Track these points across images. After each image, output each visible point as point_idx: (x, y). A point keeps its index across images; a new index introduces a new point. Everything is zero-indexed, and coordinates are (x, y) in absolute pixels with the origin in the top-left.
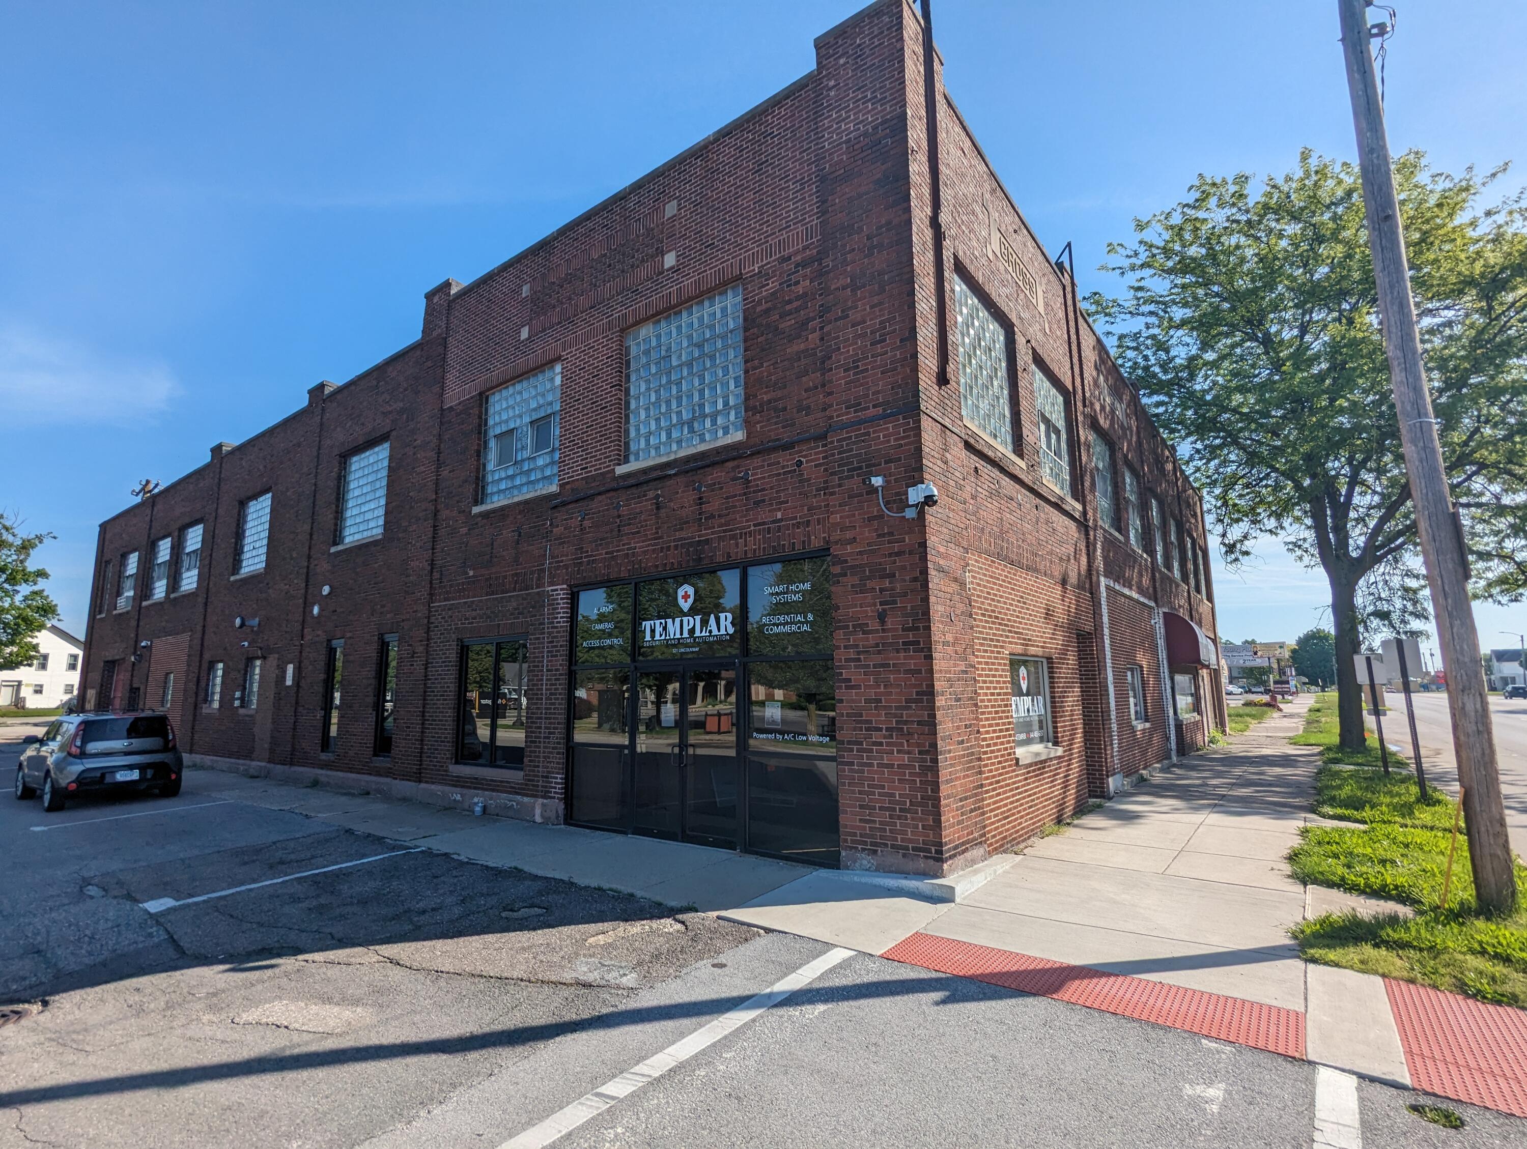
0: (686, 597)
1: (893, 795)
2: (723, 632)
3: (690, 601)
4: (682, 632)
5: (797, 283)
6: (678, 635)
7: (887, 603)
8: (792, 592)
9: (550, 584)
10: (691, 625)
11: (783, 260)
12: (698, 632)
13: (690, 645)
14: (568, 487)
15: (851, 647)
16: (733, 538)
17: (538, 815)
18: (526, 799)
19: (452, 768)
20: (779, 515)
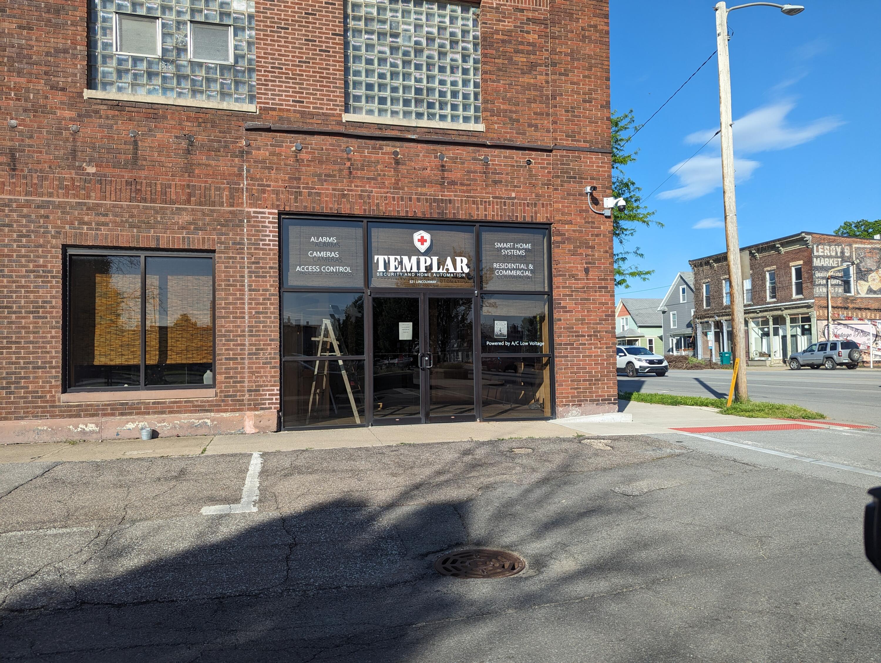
0: (422, 241)
1: (591, 372)
3: (427, 245)
4: (418, 268)
5: (528, 33)
6: (415, 270)
7: (590, 263)
8: (517, 249)
9: (251, 205)
10: (428, 263)
11: (517, 9)
12: (435, 269)
13: (425, 278)
14: (274, 113)
15: (567, 287)
16: (474, 203)
17: (249, 427)
18: (224, 415)
19: (65, 397)
20: (513, 195)
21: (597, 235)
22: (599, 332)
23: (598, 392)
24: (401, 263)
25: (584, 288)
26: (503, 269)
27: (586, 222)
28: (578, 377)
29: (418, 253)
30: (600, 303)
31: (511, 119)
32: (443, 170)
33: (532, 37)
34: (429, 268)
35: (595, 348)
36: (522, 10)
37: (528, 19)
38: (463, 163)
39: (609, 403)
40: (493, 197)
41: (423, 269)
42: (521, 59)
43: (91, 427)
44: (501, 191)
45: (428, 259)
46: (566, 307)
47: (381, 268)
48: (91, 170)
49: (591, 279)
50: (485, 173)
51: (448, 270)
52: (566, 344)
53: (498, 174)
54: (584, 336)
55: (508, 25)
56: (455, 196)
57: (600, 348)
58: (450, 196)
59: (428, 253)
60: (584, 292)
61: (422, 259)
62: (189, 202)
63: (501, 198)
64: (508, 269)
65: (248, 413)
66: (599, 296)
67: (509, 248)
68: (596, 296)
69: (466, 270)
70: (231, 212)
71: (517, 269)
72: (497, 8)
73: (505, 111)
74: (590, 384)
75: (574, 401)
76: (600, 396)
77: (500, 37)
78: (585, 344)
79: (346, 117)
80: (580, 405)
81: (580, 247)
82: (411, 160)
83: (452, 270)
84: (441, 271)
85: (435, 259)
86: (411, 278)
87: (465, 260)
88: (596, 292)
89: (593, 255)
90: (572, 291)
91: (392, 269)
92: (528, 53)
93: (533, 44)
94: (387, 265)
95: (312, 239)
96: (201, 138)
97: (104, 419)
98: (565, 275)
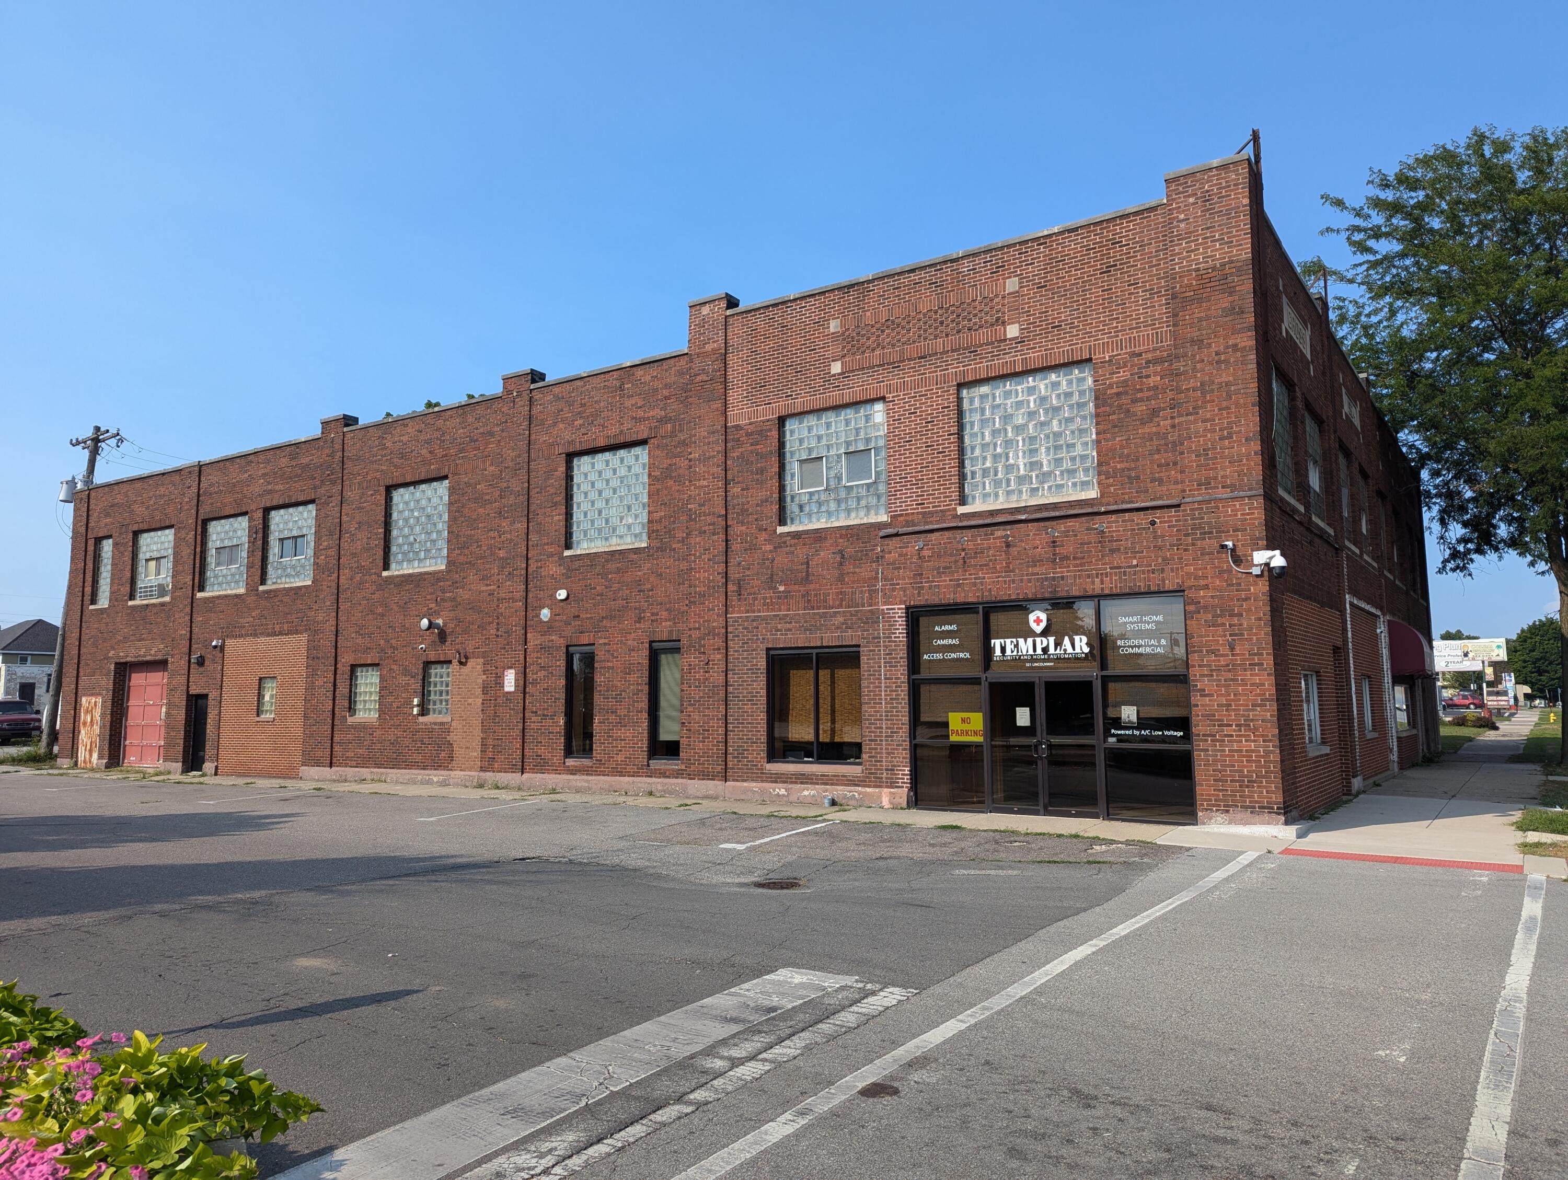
0: (1038, 621)
1: (1242, 771)
2: (1078, 650)
3: (1043, 625)
4: (1035, 650)
5: (1148, 376)
6: (1031, 652)
7: (1236, 635)
8: (1145, 622)
9: (885, 603)
10: (1045, 645)
11: (1134, 354)
12: (1052, 650)
13: (1044, 660)
14: (901, 519)
15: (1204, 666)
16: (1089, 577)
17: (886, 802)
18: (868, 790)
19: (769, 766)
20: (1135, 562)
21: (1246, 599)
22: (1252, 720)
23: (1253, 797)
24: (1017, 646)
25: (1228, 665)
26: (1129, 647)
27: (1229, 585)
28: (1224, 776)
29: (1032, 634)
30: (1252, 685)
31: (1129, 477)
32: (1054, 547)
33: (1154, 380)
34: (1045, 650)
35: (1246, 741)
36: (1140, 355)
37: (1148, 362)
38: (1076, 535)
39: (1269, 812)
40: (1111, 568)
41: (1039, 651)
42: (1140, 408)
43: (783, 792)
44: (1118, 560)
45: (1044, 639)
46: (1204, 690)
47: (998, 652)
48: (782, 588)
49: (1238, 655)
50: (1100, 542)
51: (1065, 650)
52: (1204, 735)
53: (1116, 541)
54: (1231, 725)
55: (1123, 374)
56: (1068, 572)
57: (1254, 741)
58: (1062, 572)
59: (1045, 633)
60: (1229, 671)
61: (1038, 640)
62: (841, 606)
63: (1120, 567)
64: (1135, 646)
65: (886, 790)
66: (1251, 675)
67: (1135, 623)
68: (1246, 675)
69: (1086, 650)
70: (871, 611)
71: (1145, 646)
72: (1110, 361)
73: (1123, 470)
74: (1240, 786)
75: (1219, 806)
76: (1257, 802)
77: (1115, 390)
78: (1232, 736)
79: (961, 510)
80: (1227, 811)
81: (1220, 616)
82: (1022, 541)
83: (1070, 650)
84: (1058, 651)
85: (1052, 640)
86: (1029, 661)
87: (1085, 639)
88: (1245, 670)
89: (1241, 625)
90: (1211, 671)
91: (1008, 652)
92: (1148, 399)
93: (1155, 388)
94: (1003, 650)
95: (936, 628)
96: (850, 551)
97: (790, 786)
98: (1201, 651)
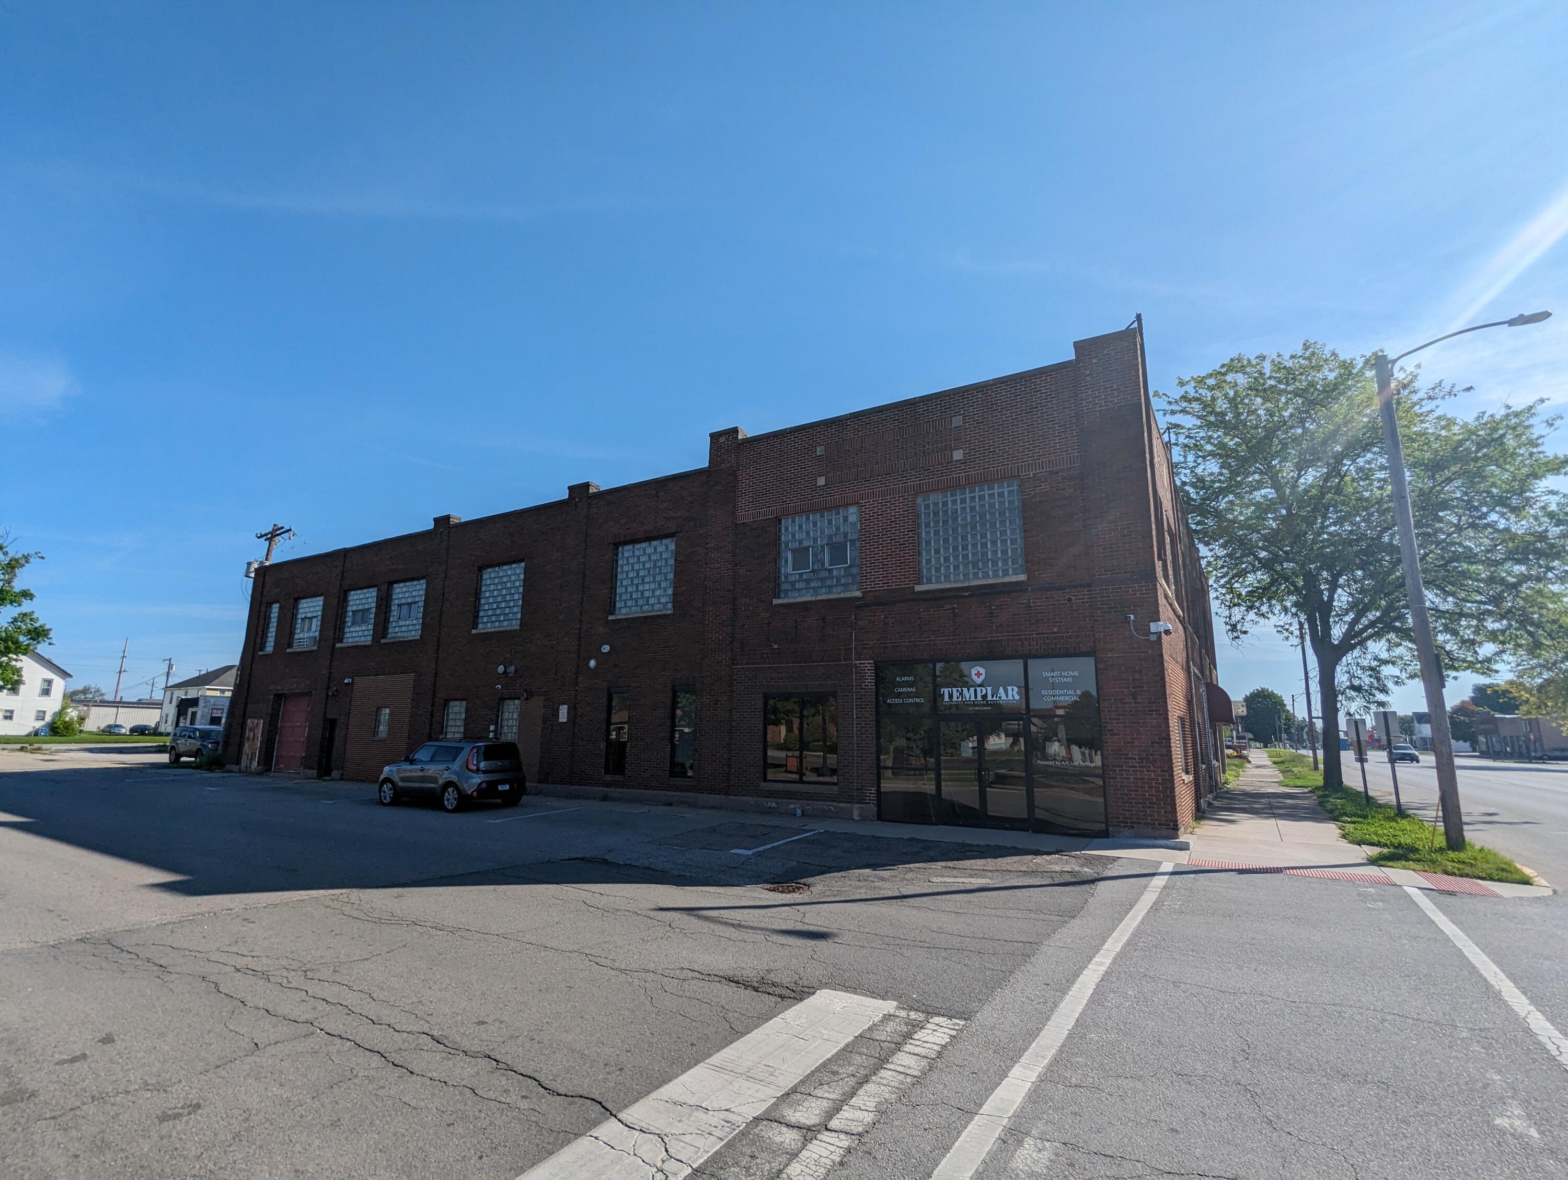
0: (978, 674)
1: (1144, 795)
2: (1010, 697)
3: (982, 677)
4: (976, 697)
5: (1064, 489)
6: (973, 698)
7: (1138, 687)
8: (1065, 676)
9: (857, 659)
10: (984, 693)
11: (1053, 473)
12: (989, 698)
13: (984, 705)
14: (871, 594)
15: (1113, 711)
16: (1019, 640)
17: (856, 815)
18: (842, 805)
19: (763, 785)
20: (1055, 630)
21: (1144, 660)
23: (1153, 816)
24: (961, 694)
25: (1132, 711)
27: (1130, 648)
28: (1129, 798)
29: (976, 685)
30: (1151, 726)
31: (1050, 565)
33: (1069, 492)
34: (985, 697)
35: (1147, 771)
36: (1057, 473)
37: (1064, 478)
38: (1009, 608)
39: (1167, 829)
40: (1036, 634)
41: (979, 698)
43: (774, 805)
44: (1042, 628)
45: (984, 690)
46: (1113, 732)
47: (946, 698)
48: (776, 646)
49: (1138, 703)
50: (1028, 614)
51: (1001, 698)
52: (1113, 766)
53: (1041, 613)
54: (1135, 758)
55: (1045, 487)
57: (1154, 771)
60: (1133, 715)
61: (979, 689)
62: (822, 660)
63: (1044, 634)
64: (1056, 695)
65: (857, 806)
66: (1150, 718)
67: (1056, 677)
68: (1146, 719)
69: (1017, 697)
70: (846, 665)
71: (1064, 695)
74: (1143, 807)
75: (1126, 823)
76: (1156, 820)
77: (1038, 499)
78: (1135, 767)
79: (918, 588)
80: (1133, 827)
81: (1125, 672)
82: (965, 612)
83: (1004, 697)
84: (995, 699)
85: (989, 689)
86: (970, 705)
87: (1016, 689)
88: (1146, 715)
89: (1141, 679)
90: (1118, 715)
91: (955, 699)
92: (1065, 506)
93: (1070, 498)
94: (951, 696)
95: (898, 679)
96: (829, 618)
97: (780, 800)
98: (1110, 700)
